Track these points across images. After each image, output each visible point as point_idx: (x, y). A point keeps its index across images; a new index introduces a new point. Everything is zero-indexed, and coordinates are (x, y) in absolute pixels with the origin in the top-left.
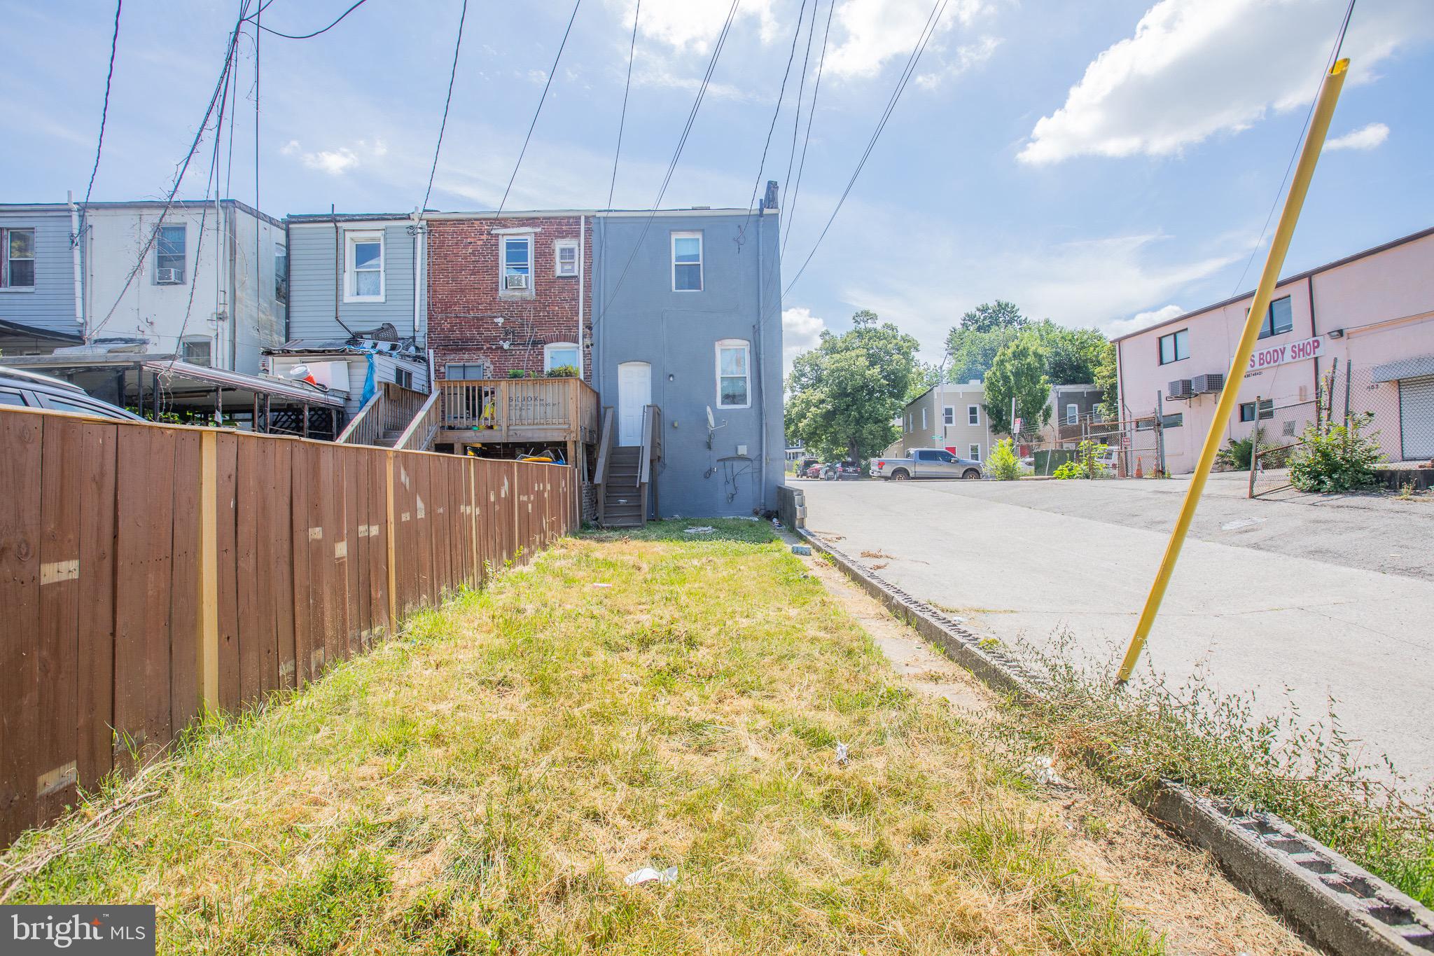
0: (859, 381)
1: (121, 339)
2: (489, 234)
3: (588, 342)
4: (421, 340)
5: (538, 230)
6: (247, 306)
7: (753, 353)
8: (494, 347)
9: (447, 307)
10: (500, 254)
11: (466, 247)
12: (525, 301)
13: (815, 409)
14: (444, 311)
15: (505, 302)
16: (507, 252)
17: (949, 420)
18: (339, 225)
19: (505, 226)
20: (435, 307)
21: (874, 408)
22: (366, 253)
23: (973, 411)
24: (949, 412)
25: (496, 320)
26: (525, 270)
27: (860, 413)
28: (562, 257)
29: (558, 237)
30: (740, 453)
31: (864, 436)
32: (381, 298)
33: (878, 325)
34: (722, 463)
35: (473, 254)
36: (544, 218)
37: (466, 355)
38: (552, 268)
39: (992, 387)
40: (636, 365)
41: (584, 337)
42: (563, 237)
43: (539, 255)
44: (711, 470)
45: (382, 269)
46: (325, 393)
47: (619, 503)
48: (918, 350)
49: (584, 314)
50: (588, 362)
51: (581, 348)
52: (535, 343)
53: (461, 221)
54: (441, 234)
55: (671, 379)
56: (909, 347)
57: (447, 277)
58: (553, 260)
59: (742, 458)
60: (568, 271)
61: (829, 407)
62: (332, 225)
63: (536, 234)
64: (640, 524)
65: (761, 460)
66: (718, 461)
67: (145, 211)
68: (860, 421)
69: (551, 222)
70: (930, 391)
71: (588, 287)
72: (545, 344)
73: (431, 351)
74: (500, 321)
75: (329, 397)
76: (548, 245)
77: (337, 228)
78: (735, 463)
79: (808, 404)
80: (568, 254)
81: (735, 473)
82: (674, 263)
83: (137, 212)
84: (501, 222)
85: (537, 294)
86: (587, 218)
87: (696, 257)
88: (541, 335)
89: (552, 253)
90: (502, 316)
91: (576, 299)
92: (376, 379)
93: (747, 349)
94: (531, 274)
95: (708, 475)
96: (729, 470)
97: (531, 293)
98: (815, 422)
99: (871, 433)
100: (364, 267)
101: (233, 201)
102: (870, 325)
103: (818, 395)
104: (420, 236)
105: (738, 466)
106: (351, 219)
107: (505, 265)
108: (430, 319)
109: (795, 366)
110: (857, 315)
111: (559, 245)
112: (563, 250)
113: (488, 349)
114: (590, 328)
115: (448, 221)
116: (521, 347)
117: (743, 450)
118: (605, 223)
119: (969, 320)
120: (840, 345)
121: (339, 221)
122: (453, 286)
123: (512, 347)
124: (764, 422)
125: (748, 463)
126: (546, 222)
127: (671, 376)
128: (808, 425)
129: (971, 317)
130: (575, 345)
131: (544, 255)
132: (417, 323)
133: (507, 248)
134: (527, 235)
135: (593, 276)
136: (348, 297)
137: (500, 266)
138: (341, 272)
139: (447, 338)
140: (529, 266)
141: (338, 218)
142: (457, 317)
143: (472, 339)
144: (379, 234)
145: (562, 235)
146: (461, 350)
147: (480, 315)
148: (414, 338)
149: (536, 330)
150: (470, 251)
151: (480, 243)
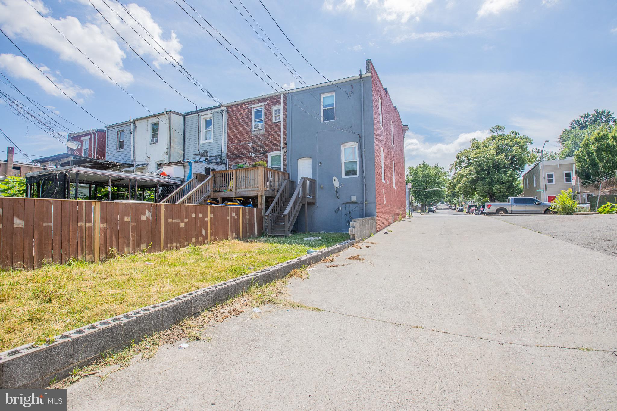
0: (490, 162)
1: (142, 164)
2: (248, 108)
3: (285, 150)
4: (224, 156)
5: (266, 103)
6: (175, 149)
7: (360, 149)
8: (249, 156)
9: (233, 140)
10: (252, 117)
11: (240, 115)
12: (261, 135)
13: (465, 178)
14: (232, 143)
15: (253, 136)
16: (255, 115)
17: (550, 181)
18: (199, 114)
19: (254, 104)
20: (230, 141)
21: (500, 176)
22: (208, 123)
23: (568, 175)
24: (550, 176)
25: (249, 144)
26: (261, 121)
27: (492, 179)
28: (275, 114)
29: (273, 105)
30: (352, 200)
31: (494, 191)
32: (212, 141)
33: (506, 133)
34: (344, 205)
35: (242, 118)
36: (268, 98)
37: (239, 161)
38: (271, 119)
39: (580, 159)
40: (306, 159)
41: (283, 148)
42: (275, 105)
43: (266, 114)
44: (339, 209)
45: (212, 129)
46: (169, 179)
47: (280, 224)
48: (531, 143)
49: (283, 138)
50: (285, 159)
51: (282, 153)
52: (264, 153)
53: (238, 105)
54: (232, 111)
55: (320, 165)
56: (524, 143)
57: (233, 129)
58: (271, 116)
59: (353, 202)
60: (278, 119)
61: (474, 177)
62: (197, 114)
63: (265, 105)
64: (284, 235)
65: (363, 204)
66: (342, 204)
67: (149, 119)
68: (491, 184)
69: (270, 99)
70: (537, 165)
71: (285, 125)
72: (268, 153)
73: (227, 160)
74: (251, 145)
75: (171, 180)
76: (269, 109)
77: (198, 115)
78: (351, 205)
79: (462, 176)
80: (277, 112)
81: (350, 210)
82: (322, 108)
83: (146, 120)
84: (252, 102)
85: (265, 132)
86: (284, 94)
87: (332, 105)
88: (267, 149)
89: (271, 113)
90: (252, 143)
91: (280, 132)
92: (193, 172)
93: (357, 147)
94: (263, 123)
95: (337, 211)
96: (347, 209)
97: (263, 132)
98: (465, 185)
99: (498, 190)
100: (208, 129)
101: (170, 111)
102: (501, 133)
103: (467, 171)
104: (224, 114)
105: (352, 206)
106: (203, 111)
107: (254, 121)
108: (227, 147)
109: (457, 158)
110: (493, 128)
111: (274, 108)
112: (276, 111)
113: (247, 157)
114: (286, 144)
115: (233, 106)
116: (259, 155)
117: (354, 198)
118: (291, 95)
119: (576, 124)
120: (481, 144)
121: (199, 112)
122: (235, 132)
123: (256, 156)
124: (364, 183)
125: (357, 205)
126: (269, 99)
127: (321, 163)
128: (461, 187)
129: (577, 122)
130: (279, 152)
131: (268, 113)
132: (223, 149)
133: (255, 113)
134: (261, 106)
135: (287, 120)
136: (202, 141)
137: (252, 121)
138: (200, 131)
139: (233, 154)
140: (263, 120)
141: (198, 111)
142: (236, 145)
143: (241, 154)
144: (211, 115)
145: (275, 104)
146: (238, 158)
147: (244, 143)
148: (222, 155)
149: (265, 147)
150: (241, 117)
151: (245, 113)
